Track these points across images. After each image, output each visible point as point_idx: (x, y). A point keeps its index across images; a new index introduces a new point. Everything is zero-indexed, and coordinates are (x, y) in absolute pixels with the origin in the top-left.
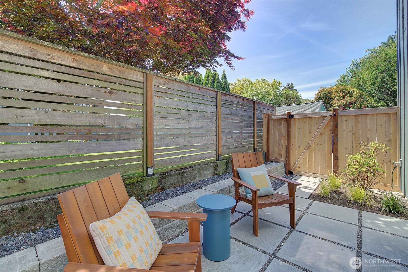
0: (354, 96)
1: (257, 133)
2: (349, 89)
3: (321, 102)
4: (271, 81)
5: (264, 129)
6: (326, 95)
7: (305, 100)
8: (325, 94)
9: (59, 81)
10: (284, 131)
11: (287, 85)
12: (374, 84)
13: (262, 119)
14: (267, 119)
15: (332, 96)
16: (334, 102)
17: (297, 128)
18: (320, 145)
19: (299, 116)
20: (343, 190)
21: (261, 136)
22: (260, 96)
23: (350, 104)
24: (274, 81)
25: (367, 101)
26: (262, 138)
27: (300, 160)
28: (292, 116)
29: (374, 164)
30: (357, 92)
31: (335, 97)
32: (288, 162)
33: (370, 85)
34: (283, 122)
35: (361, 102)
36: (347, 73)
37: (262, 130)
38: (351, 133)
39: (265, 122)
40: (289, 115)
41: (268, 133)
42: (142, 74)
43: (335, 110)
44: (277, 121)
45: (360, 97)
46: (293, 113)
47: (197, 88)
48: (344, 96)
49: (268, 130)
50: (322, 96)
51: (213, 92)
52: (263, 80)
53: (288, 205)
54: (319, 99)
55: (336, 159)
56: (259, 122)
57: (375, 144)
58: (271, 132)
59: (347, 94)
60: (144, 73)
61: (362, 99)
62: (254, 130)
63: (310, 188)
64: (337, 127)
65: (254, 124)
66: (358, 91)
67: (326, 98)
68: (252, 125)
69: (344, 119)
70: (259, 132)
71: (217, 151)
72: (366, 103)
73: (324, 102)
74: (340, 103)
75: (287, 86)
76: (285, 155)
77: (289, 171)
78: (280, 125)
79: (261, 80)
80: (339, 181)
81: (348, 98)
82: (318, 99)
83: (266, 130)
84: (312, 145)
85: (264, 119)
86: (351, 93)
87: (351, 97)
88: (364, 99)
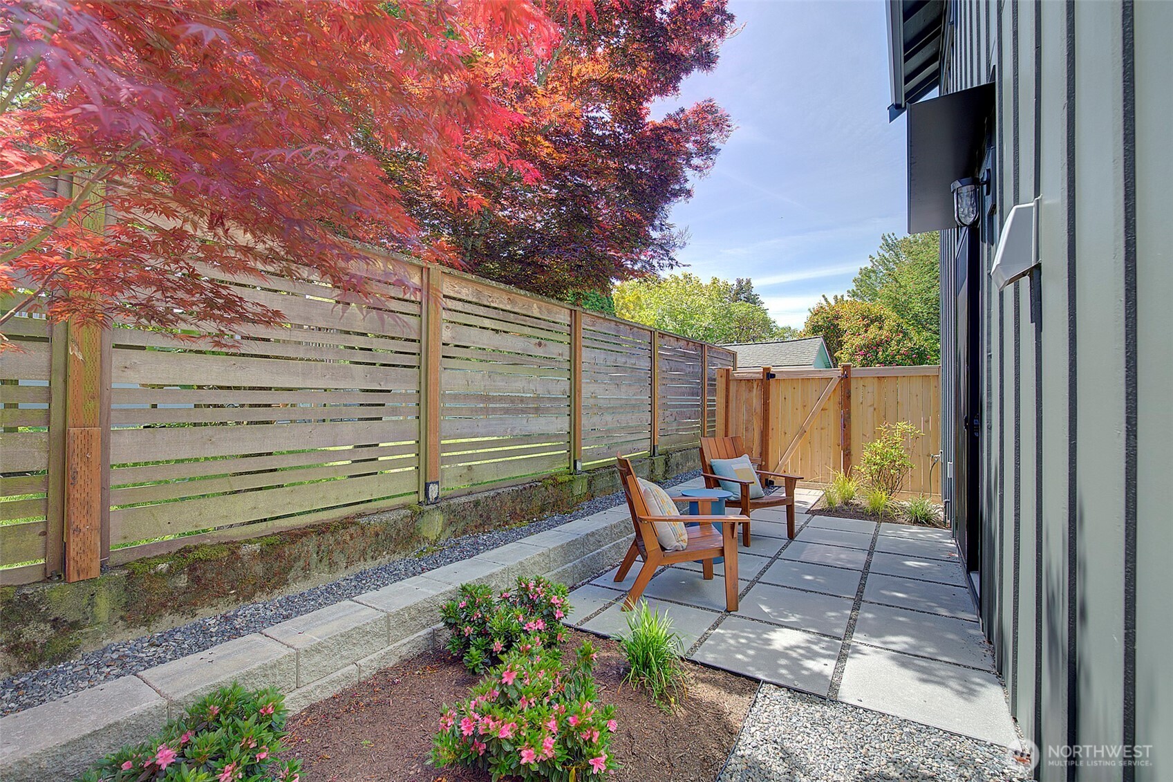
0: (886, 327)
1: (708, 406)
2: (876, 310)
3: (819, 341)
4: (706, 281)
5: (719, 399)
6: (829, 322)
7: (784, 329)
8: (827, 318)
9: (497, 331)
10: (756, 403)
11: (736, 283)
12: (926, 301)
13: (715, 380)
14: (724, 380)
15: (843, 325)
16: (845, 338)
17: (781, 399)
18: (822, 429)
19: (785, 377)
20: (856, 502)
21: (713, 413)
22: (680, 317)
23: (878, 345)
24: (715, 281)
25: (911, 339)
26: (714, 417)
27: (787, 458)
28: (773, 376)
29: (902, 456)
30: (892, 318)
31: (849, 328)
32: (764, 463)
33: (919, 304)
34: (755, 387)
35: (899, 342)
36: (872, 264)
37: (714, 401)
38: (872, 409)
39: (720, 384)
40: (768, 374)
41: (727, 407)
42: (569, 311)
43: (846, 368)
44: (743, 383)
45: (899, 329)
46: (773, 370)
47: (627, 327)
48: (867, 326)
49: (727, 402)
50: (820, 323)
51: (647, 332)
52: (685, 277)
53: (784, 507)
54: (815, 329)
55: (848, 455)
56: (711, 385)
57: (901, 425)
58: (732, 405)
59: (872, 322)
60: (571, 310)
61: (901, 335)
62: (703, 400)
63: (805, 503)
64: (849, 397)
65: (703, 389)
66: (894, 315)
67: (828, 328)
68: (700, 391)
69: (861, 383)
70: (711, 406)
71: (652, 439)
72: (909, 345)
73: (825, 338)
74: (858, 341)
75: (735, 286)
76: (759, 450)
77: (766, 480)
78: (750, 391)
79: (681, 278)
80: (851, 486)
81: (873, 330)
82: (813, 329)
83: (723, 401)
84: (808, 429)
85: (719, 379)
86: (879, 319)
87: (880, 328)
88: (905, 334)
